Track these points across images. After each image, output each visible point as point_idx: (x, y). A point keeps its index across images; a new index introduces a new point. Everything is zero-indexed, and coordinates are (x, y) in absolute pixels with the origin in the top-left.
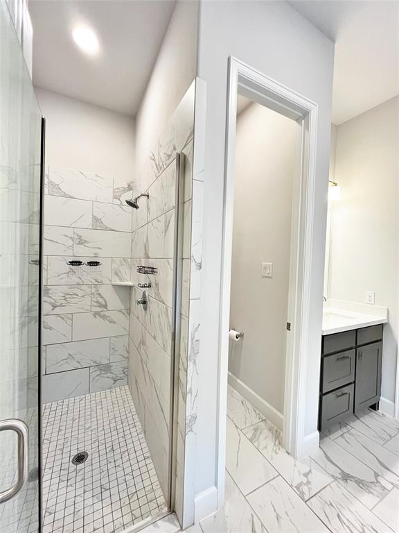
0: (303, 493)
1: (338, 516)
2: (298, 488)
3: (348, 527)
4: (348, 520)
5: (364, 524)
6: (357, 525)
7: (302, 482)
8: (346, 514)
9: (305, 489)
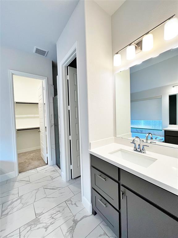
0: (68, 201)
1: (60, 211)
2: (70, 200)
3: (56, 213)
4: (58, 214)
5: (56, 220)
6: (56, 216)
7: (72, 202)
8: (60, 215)
9: (70, 202)
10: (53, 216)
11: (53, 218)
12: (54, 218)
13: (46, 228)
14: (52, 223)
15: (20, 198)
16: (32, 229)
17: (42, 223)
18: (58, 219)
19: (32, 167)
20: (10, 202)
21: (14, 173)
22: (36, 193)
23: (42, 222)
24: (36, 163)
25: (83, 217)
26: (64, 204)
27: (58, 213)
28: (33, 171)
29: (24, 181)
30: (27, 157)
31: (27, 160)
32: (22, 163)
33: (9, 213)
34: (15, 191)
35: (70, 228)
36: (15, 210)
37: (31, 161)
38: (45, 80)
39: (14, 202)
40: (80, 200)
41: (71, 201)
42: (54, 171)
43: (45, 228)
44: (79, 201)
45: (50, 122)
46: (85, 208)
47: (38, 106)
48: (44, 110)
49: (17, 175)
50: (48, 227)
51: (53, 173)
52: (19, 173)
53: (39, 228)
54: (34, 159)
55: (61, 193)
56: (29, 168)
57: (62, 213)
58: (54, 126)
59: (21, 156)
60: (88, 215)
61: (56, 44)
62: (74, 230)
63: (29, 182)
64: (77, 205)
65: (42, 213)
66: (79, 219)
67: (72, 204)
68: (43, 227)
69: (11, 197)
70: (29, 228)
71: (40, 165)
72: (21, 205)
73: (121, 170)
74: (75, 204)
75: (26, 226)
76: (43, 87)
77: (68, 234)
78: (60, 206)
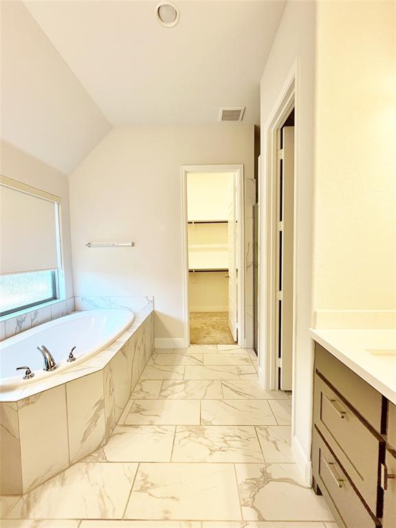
0: (261, 429)
1: (240, 437)
2: (266, 429)
3: (232, 437)
5: (231, 448)
6: (232, 443)
7: (269, 435)
9: (264, 433)
10: (226, 438)
11: (225, 442)
12: (228, 442)
13: (212, 451)
14: (222, 449)
15: (185, 382)
16: (191, 438)
17: (207, 438)
18: (234, 449)
19: (211, 340)
20: (171, 382)
21: (183, 341)
22: (209, 385)
23: (207, 436)
24: (218, 335)
25: (287, 479)
26: (252, 431)
27: (236, 439)
28: (211, 347)
29: (195, 359)
30: (206, 320)
31: (205, 327)
32: (198, 329)
33: (169, 397)
34: (180, 369)
35: (252, 479)
36: (176, 396)
37: (210, 328)
38: (239, 170)
39: (176, 384)
40: (288, 442)
41: (267, 432)
42: (246, 360)
43: (210, 450)
44: (285, 442)
45: (246, 259)
46: (295, 463)
47: (227, 226)
48: (235, 233)
49: (187, 346)
50: (214, 451)
51: (245, 362)
52: (191, 344)
53: (201, 443)
54: (216, 328)
55: (251, 407)
56: (205, 340)
57: (245, 444)
58: (252, 267)
59: (199, 317)
60: (299, 483)
61: (260, 85)
62: (260, 490)
63: (201, 363)
64: (279, 448)
65: (210, 422)
66: (277, 478)
67: (268, 440)
68: (207, 445)
69: (174, 376)
70: (187, 434)
71: (224, 341)
72: (183, 394)
73: (390, 403)
74: (275, 443)
75: (185, 428)
76: (235, 186)
77: (245, 487)
78: (243, 428)
